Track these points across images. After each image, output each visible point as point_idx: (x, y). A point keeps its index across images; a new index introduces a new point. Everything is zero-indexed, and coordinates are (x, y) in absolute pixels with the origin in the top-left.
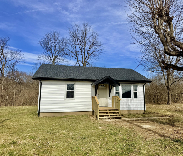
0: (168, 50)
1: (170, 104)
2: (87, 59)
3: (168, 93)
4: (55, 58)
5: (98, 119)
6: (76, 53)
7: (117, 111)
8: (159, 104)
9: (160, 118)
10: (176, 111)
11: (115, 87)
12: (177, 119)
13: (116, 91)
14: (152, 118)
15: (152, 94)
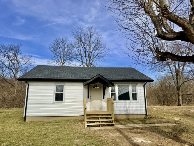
0: (163, 31)
1: (181, 105)
2: (92, 62)
3: (178, 94)
4: (63, 62)
5: (86, 126)
6: (81, 56)
7: (111, 116)
8: (169, 105)
9: (163, 124)
10: (185, 115)
11: (110, 88)
12: (185, 128)
13: (112, 91)
14: (153, 125)
15: (161, 95)
